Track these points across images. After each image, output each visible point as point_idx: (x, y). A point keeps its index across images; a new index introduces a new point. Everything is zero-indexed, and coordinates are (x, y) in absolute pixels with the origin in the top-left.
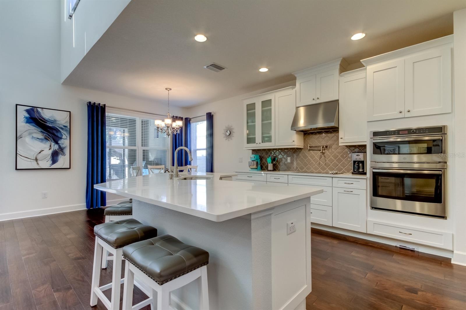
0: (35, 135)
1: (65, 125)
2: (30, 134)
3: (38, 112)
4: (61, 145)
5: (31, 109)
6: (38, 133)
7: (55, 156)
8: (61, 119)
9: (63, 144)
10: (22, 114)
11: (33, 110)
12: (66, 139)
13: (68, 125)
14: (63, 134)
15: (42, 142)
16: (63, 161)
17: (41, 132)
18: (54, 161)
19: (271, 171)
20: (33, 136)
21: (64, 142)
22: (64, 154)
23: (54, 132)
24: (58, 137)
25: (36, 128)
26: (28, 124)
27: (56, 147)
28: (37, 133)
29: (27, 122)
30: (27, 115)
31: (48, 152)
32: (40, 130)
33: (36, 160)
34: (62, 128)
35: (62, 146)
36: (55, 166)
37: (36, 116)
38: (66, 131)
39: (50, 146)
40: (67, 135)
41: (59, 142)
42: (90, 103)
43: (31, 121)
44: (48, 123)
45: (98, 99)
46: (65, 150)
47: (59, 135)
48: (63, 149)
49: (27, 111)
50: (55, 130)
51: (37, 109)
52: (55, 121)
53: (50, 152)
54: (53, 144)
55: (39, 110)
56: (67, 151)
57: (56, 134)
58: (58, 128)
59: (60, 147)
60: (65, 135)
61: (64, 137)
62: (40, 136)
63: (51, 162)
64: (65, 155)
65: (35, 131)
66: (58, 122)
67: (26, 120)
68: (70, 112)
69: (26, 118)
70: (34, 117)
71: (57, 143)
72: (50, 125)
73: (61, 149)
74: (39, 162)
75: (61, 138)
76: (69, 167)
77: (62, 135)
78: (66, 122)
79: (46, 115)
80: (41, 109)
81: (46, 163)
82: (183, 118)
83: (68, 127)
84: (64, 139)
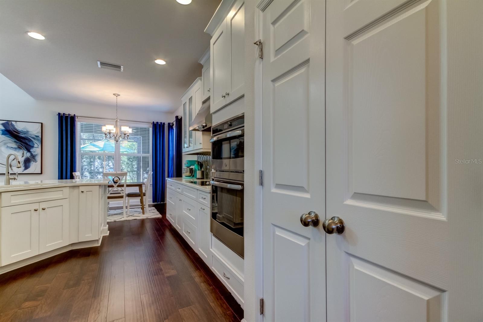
0: (9, 145)
1: (37, 135)
2: (5, 144)
3: (12, 125)
4: (32, 153)
5: (6, 123)
6: (12, 143)
7: (27, 163)
8: (33, 130)
9: (34, 152)
12: (38, 147)
13: (40, 135)
14: (35, 143)
15: (15, 150)
16: (34, 167)
17: (15, 142)
18: (26, 167)
19: (199, 179)
20: (7, 146)
21: (36, 150)
22: (35, 161)
23: (27, 141)
24: (30, 146)
25: (10, 139)
26: (3, 136)
27: (28, 155)
29: (3, 134)
30: (3, 128)
32: (14, 140)
33: (10, 166)
34: (33, 138)
35: (34, 154)
36: (27, 171)
37: (11, 128)
38: (38, 140)
39: (23, 154)
40: (38, 144)
41: (31, 150)
42: (59, 114)
43: (6, 132)
44: (21, 134)
45: (67, 111)
46: (36, 157)
47: (31, 144)
48: (35, 156)
49: (3, 124)
50: (27, 139)
51: (11, 123)
52: (28, 132)
53: (23, 159)
54: (25, 152)
55: (13, 123)
56: (38, 158)
57: (28, 143)
58: (30, 138)
59: (32, 154)
61: (36, 145)
62: (14, 145)
63: (24, 168)
64: (37, 162)
65: (10, 141)
66: (30, 133)
67: (2, 132)
68: (42, 124)
69: (2, 130)
70: (9, 129)
71: (29, 151)
72: (23, 136)
73: (33, 157)
74: (13, 168)
75: (33, 147)
76: (40, 173)
77: (34, 144)
78: (38, 132)
79: (20, 127)
80: (15, 122)
81: (19, 169)
82: (165, 123)
83: (40, 137)
84: (36, 148)
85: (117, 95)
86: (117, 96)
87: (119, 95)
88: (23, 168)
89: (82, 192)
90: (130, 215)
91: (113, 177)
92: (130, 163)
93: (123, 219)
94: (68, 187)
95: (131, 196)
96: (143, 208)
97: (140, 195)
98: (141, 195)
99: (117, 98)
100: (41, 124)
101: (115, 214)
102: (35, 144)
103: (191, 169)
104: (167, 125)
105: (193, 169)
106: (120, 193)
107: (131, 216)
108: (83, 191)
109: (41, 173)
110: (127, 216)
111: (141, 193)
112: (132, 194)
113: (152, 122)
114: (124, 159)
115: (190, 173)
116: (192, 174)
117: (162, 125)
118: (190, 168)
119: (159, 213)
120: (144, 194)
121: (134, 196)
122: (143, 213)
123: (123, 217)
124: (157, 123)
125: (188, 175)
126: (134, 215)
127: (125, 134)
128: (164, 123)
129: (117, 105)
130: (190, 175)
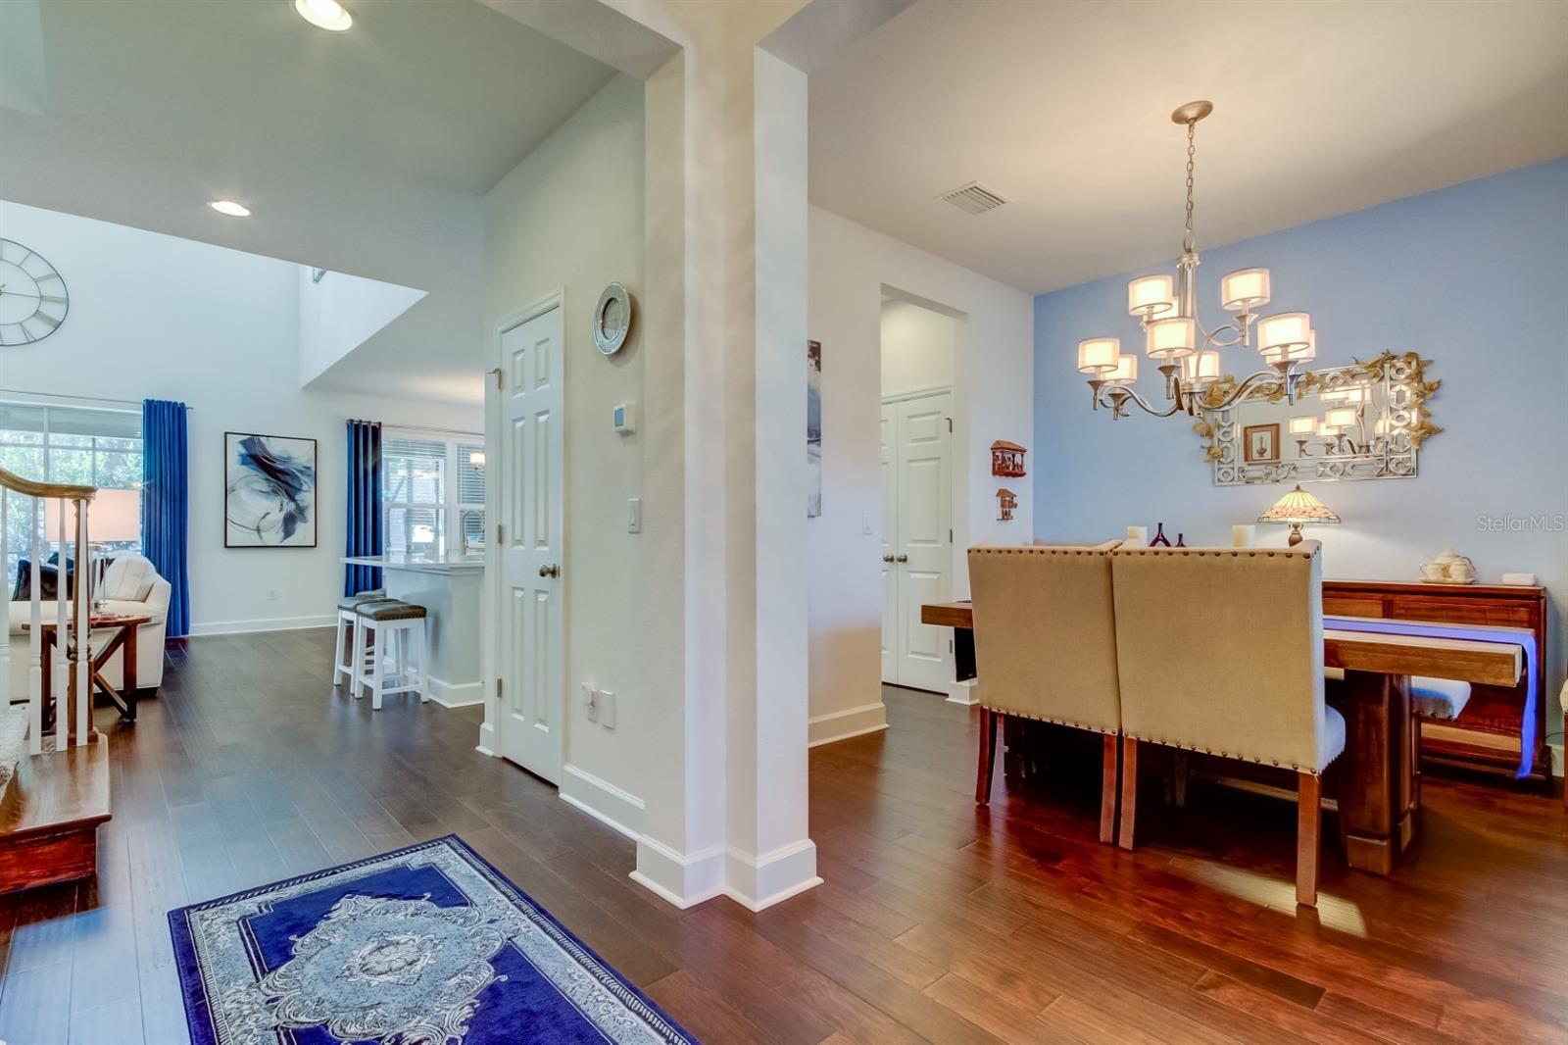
0: (257, 486)
1: (306, 465)
2: (248, 484)
4: (300, 503)
5: (250, 439)
7: (290, 523)
9: (302, 501)
10: (236, 450)
15: (267, 498)
17: (267, 479)
18: (288, 532)
21: (306, 497)
22: (304, 520)
23: (288, 479)
24: (293, 487)
25: (256, 473)
26: (244, 467)
27: (291, 507)
28: (259, 480)
29: (244, 463)
30: (244, 451)
31: (278, 517)
32: (264, 475)
33: (258, 530)
34: (301, 472)
35: (301, 504)
36: (288, 542)
37: (258, 451)
38: (309, 475)
41: (296, 498)
42: (352, 421)
43: (249, 460)
45: (367, 415)
47: (297, 485)
49: (243, 443)
50: (288, 474)
53: (281, 516)
54: (286, 501)
56: (310, 514)
57: (291, 482)
59: (298, 506)
60: (307, 484)
61: (305, 487)
62: (265, 487)
63: (283, 535)
66: (294, 461)
68: (316, 441)
69: (242, 456)
71: (292, 498)
72: (281, 467)
73: (301, 510)
74: (263, 534)
75: (300, 490)
76: (313, 544)
77: (302, 485)
79: (275, 448)
81: (274, 537)
83: (313, 469)
84: (305, 491)
100: (311, 442)
102: (304, 485)
109: (317, 545)
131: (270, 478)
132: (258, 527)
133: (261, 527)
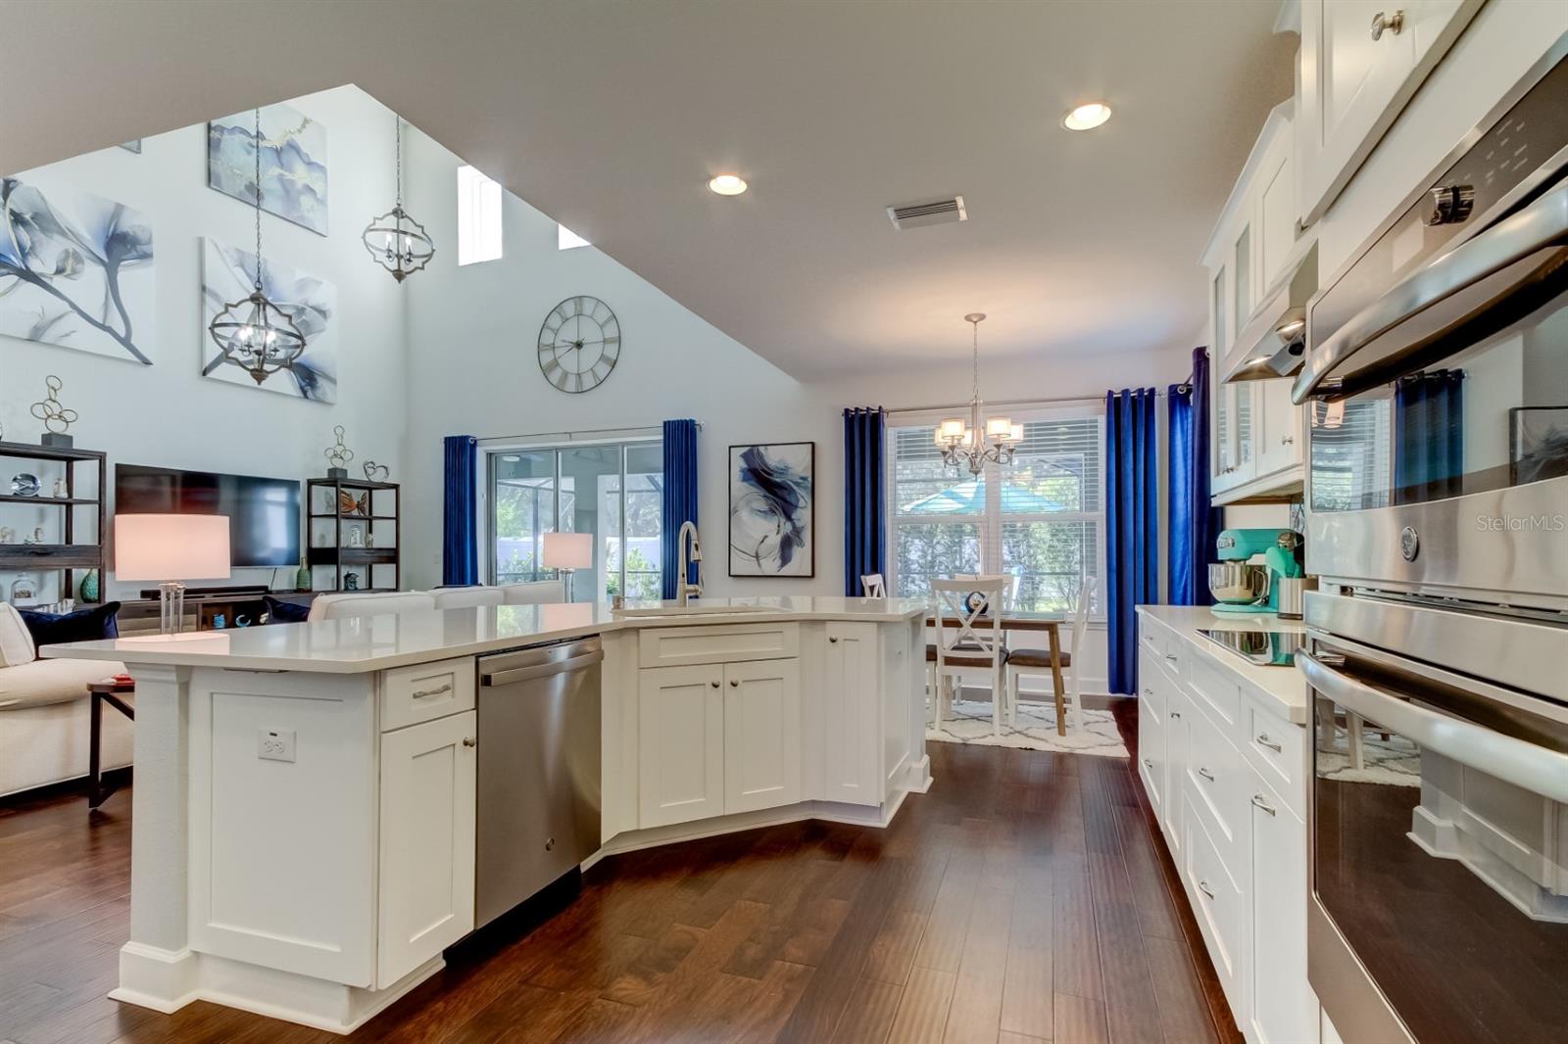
0: (755, 505)
1: (803, 475)
2: (748, 503)
3: (759, 455)
4: (796, 522)
6: (760, 500)
7: (787, 545)
8: (797, 463)
9: (799, 520)
10: (739, 464)
11: (751, 451)
12: (806, 507)
13: (809, 475)
14: (799, 496)
15: (766, 518)
16: (800, 559)
17: (765, 496)
18: (785, 559)
20: (752, 508)
21: (802, 516)
22: (801, 544)
23: (785, 494)
24: (791, 504)
25: (757, 490)
26: (745, 484)
27: (787, 528)
28: (757, 498)
29: (744, 480)
30: (744, 465)
31: (775, 540)
32: (762, 492)
33: (757, 557)
34: (795, 483)
35: (799, 524)
36: (785, 571)
37: (757, 465)
38: (805, 488)
39: (779, 526)
40: (807, 499)
41: (793, 517)
42: (847, 411)
43: (750, 475)
44: (775, 475)
45: (865, 399)
46: (803, 533)
47: (793, 501)
48: (801, 531)
49: (744, 456)
50: (786, 489)
51: (758, 450)
52: (787, 468)
53: (779, 539)
54: (783, 520)
55: (762, 449)
56: (807, 537)
57: (788, 498)
58: (791, 484)
59: (794, 526)
60: (804, 499)
61: (802, 503)
62: (762, 505)
63: (780, 561)
64: (804, 545)
65: (756, 496)
66: (791, 471)
67: (742, 474)
68: (813, 445)
69: (743, 471)
70: (754, 467)
71: (789, 518)
72: (778, 480)
73: (797, 531)
74: (761, 561)
75: (797, 507)
76: (810, 574)
77: (798, 500)
78: (806, 468)
79: (773, 458)
80: (764, 447)
81: (771, 566)
82: (1156, 390)
83: (810, 479)
84: (802, 508)
85: (975, 320)
86: (975, 322)
87: (982, 317)
88: (778, 562)
89: (833, 641)
90: (1018, 728)
91: (967, 594)
92: (1059, 545)
93: (989, 741)
94: (797, 624)
95: (1021, 661)
96: (1061, 713)
97: (1049, 661)
98: (1054, 661)
99: (976, 330)
100: (810, 445)
101: (973, 718)
102: (801, 500)
103: (1252, 567)
104: (1165, 396)
105: (1261, 568)
106: (979, 649)
107: (1019, 732)
108: (834, 637)
109: (813, 576)
110: (1008, 730)
111: (1054, 657)
112: (1025, 654)
113: (1106, 394)
114: (1041, 532)
115: (1249, 586)
116: (1255, 594)
117: (1144, 401)
118: (1248, 563)
119: (1121, 739)
120: (1062, 660)
121: (1029, 662)
122: (1062, 729)
123: (993, 735)
124: (1126, 392)
125: (1234, 598)
126: (1030, 732)
127: (998, 446)
128: (1152, 391)
129: (975, 350)
130: (1248, 595)
131: (767, 494)
132: (757, 553)
133: (760, 554)
